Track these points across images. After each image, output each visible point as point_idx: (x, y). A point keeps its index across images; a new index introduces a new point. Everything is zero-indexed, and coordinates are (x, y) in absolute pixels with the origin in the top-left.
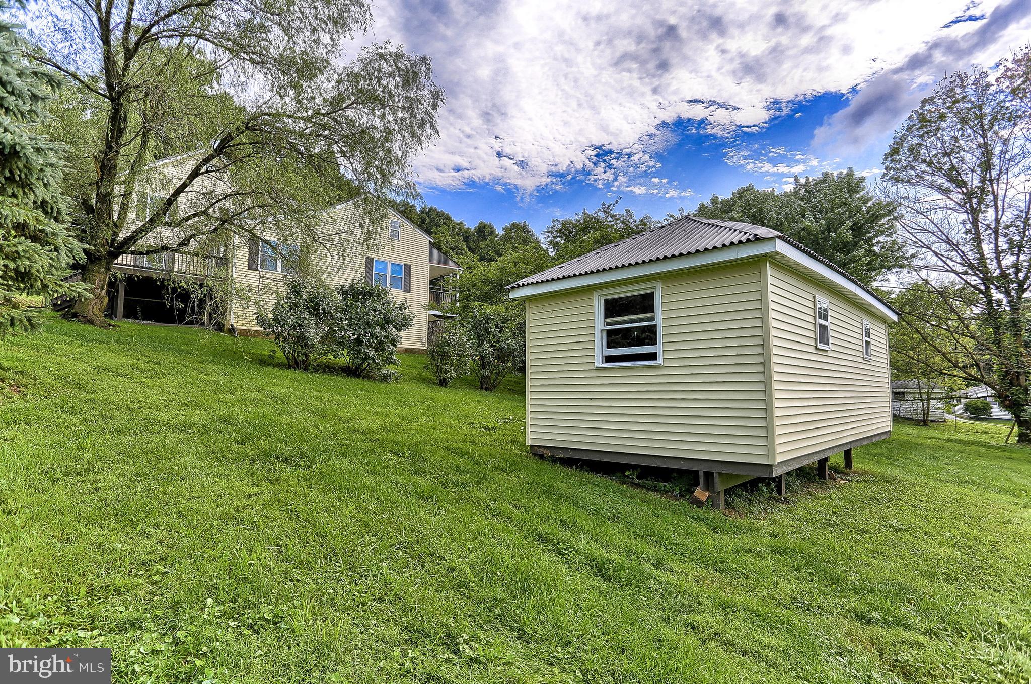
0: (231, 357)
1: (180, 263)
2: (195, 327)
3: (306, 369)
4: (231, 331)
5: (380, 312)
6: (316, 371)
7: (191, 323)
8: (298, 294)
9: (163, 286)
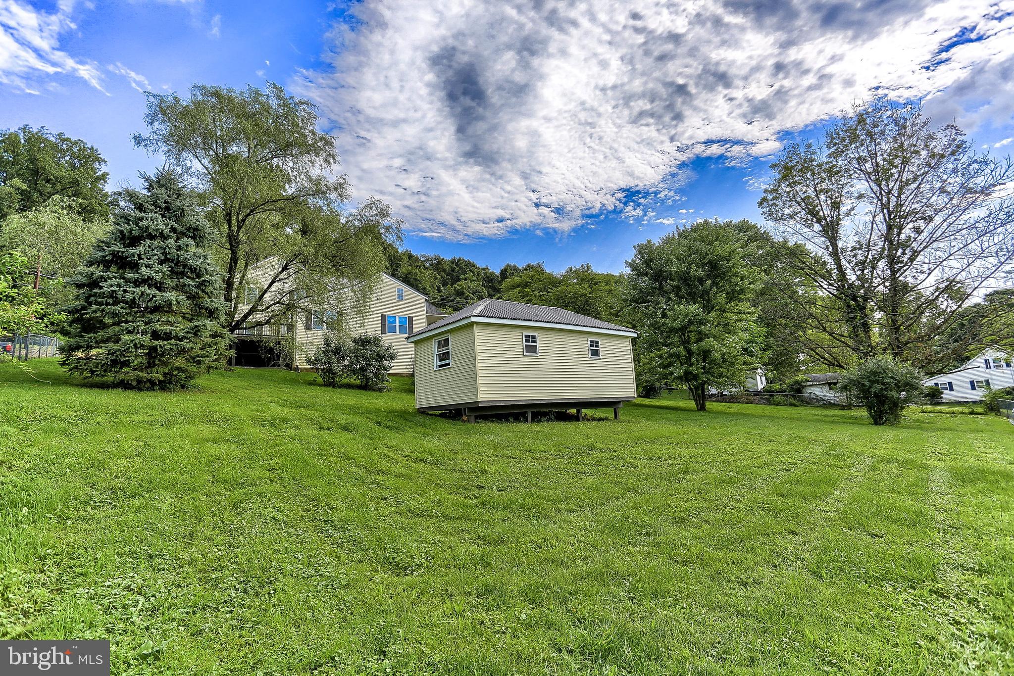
0: (294, 382)
1: (266, 331)
2: (276, 368)
3: (334, 387)
4: (297, 369)
5: (375, 352)
6: (340, 387)
7: (273, 366)
8: (328, 345)
9: (259, 346)
